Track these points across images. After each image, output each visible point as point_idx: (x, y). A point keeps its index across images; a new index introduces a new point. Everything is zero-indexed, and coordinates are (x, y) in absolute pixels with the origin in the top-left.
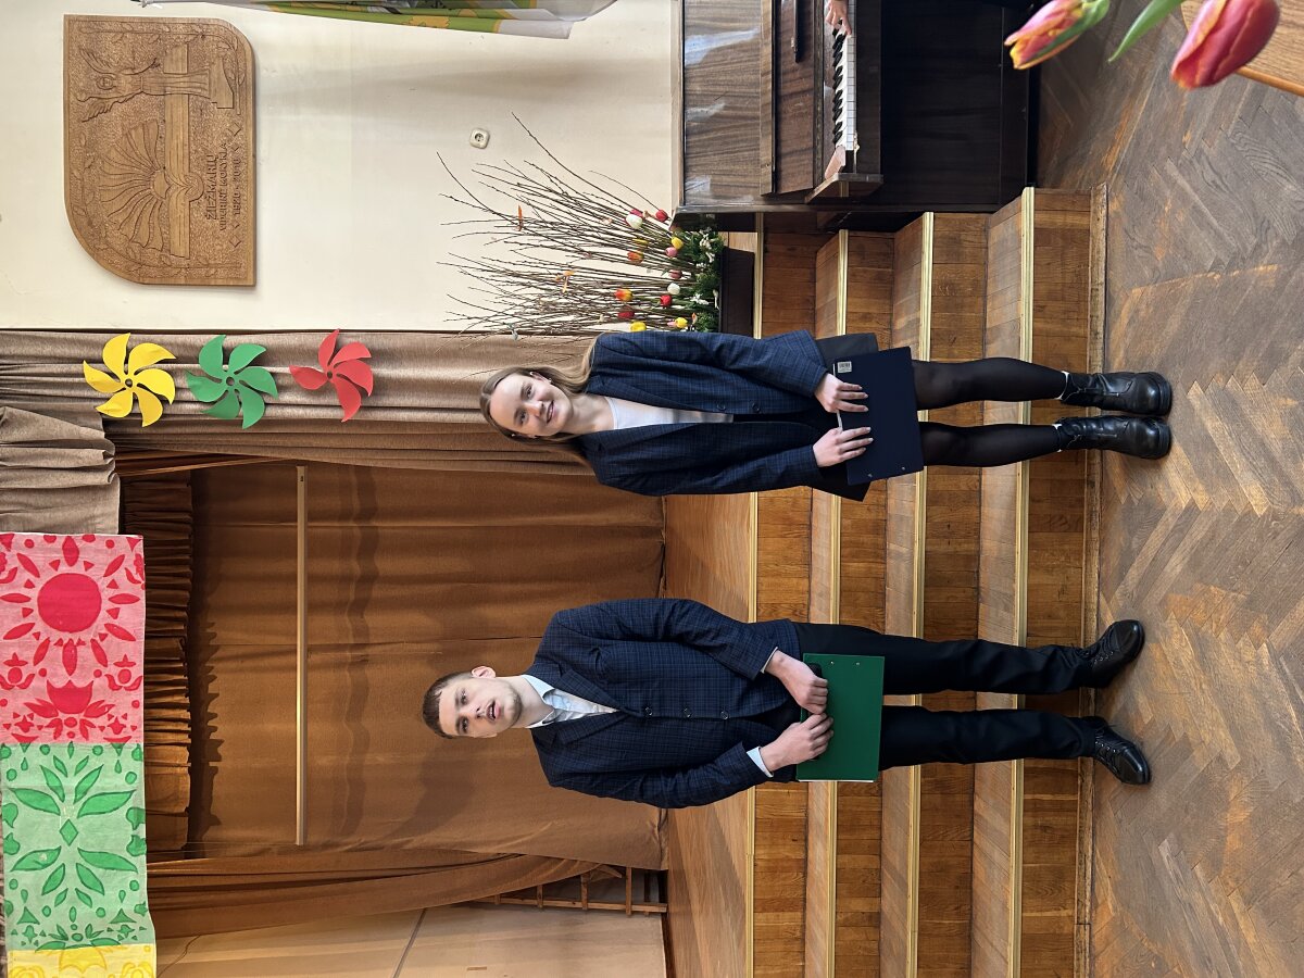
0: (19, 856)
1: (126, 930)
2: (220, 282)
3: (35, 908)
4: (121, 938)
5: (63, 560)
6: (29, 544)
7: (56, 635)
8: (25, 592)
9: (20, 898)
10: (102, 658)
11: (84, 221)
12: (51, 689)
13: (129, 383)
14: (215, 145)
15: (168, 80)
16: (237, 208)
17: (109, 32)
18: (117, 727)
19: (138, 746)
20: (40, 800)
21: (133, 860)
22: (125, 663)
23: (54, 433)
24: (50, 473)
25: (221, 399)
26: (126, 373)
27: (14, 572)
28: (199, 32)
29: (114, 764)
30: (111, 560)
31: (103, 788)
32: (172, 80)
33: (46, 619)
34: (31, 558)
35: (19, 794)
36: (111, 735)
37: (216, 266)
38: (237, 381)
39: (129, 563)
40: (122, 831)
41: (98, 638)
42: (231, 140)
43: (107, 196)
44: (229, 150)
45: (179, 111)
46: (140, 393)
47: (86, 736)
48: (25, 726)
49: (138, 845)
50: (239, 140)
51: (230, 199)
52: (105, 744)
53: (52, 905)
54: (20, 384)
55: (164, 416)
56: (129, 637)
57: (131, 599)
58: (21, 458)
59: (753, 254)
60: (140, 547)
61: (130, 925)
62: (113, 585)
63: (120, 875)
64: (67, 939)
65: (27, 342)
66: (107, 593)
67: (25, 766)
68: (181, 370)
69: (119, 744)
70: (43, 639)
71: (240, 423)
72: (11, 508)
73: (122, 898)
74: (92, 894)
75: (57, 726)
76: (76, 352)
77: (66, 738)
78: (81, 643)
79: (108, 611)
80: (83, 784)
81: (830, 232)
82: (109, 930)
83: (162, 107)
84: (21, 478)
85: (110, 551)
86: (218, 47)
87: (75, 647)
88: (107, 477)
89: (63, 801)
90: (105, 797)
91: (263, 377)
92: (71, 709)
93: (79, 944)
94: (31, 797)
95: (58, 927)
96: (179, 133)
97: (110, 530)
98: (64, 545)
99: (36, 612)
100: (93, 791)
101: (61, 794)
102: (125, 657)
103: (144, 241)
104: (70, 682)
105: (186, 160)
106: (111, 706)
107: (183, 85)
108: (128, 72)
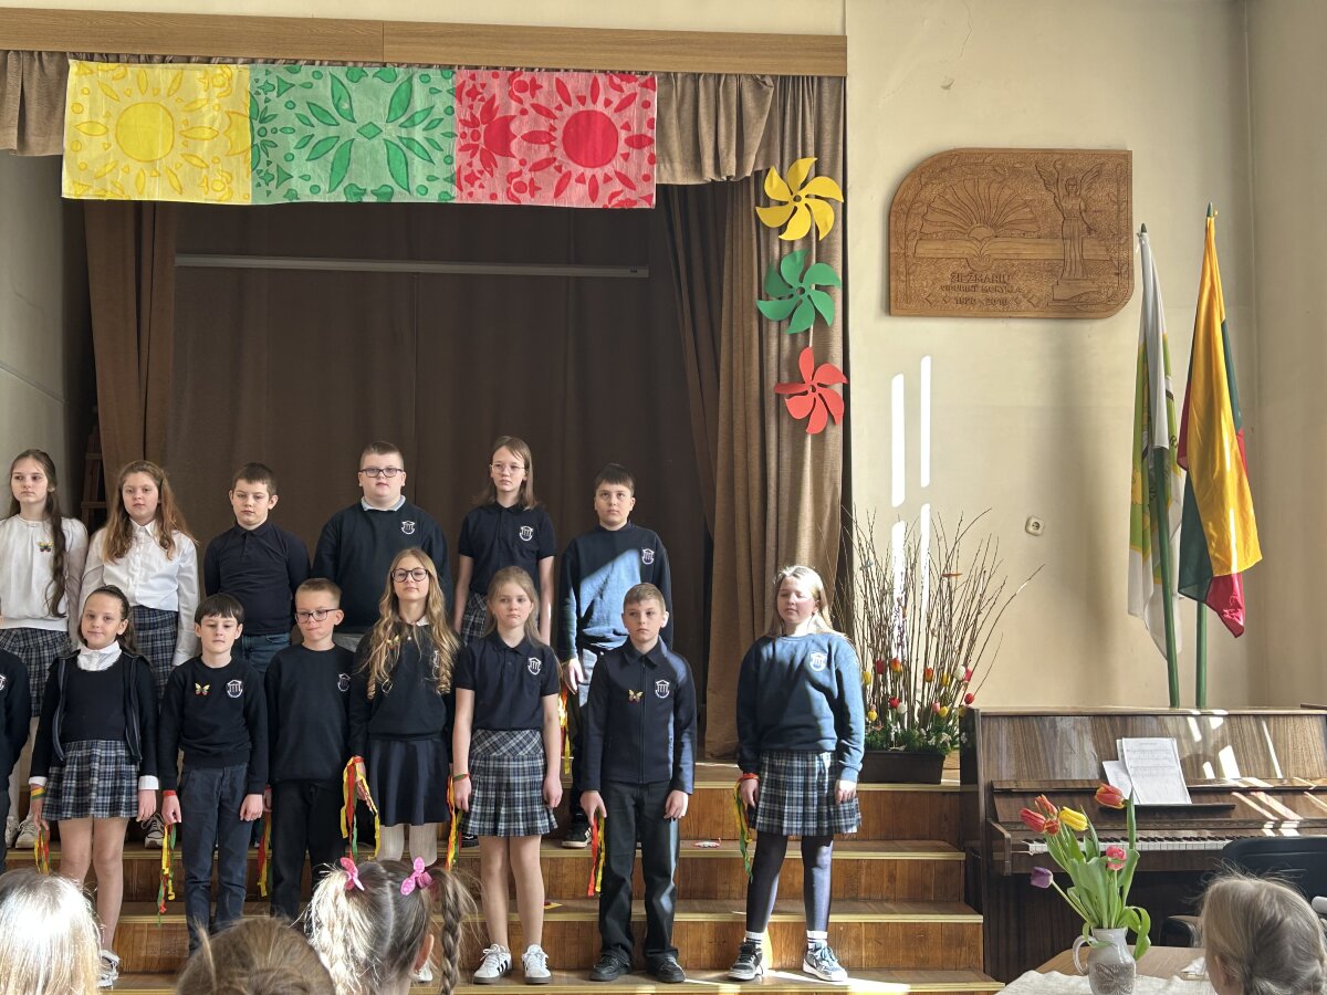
0: (345, 81)
1: (268, 178)
2: (893, 284)
3: (293, 94)
4: (259, 172)
5: (631, 134)
6: (647, 105)
7: (560, 125)
8: (601, 98)
9: (304, 81)
10: (537, 167)
11: (947, 165)
12: (507, 120)
13: (797, 199)
14: (1020, 283)
15: (1076, 242)
16: (960, 301)
17: (1119, 191)
18: (471, 179)
19: (454, 198)
20: (402, 102)
21: (340, 188)
22: (534, 189)
23: (750, 130)
24: (714, 127)
25: (784, 281)
26: (807, 196)
27: (621, 90)
28: (1123, 270)
29: (435, 174)
30: (632, 177)
31: (412, 165)
32: (1077, 246)
33: (576, 117)
34: (633, 105)
35: (404, 87)
36: (464, 174)
37: (907, 281)
38: (801, 297)
39: (628, 194)
40: (371, 181)
41: (557, 164)
42: (1024, 297)
43: (969, 185)
44: (1015, 295)
45: (1048, 251)
46: (788, 209)
47: (463, 149)
48: (473, 94)
49: (355, 194)
50: (1024, 304)
51: (970, 294)
52: (455, 167)
53: (297, 110)
54: (795, 99)
55: (768, 229)
56: (558, 192)
57: (594, 194)
58: (727, 99)
59: (939, 782)
60: (644, 205)
61: (274, 183)
62: (607, 179)
63: (325, 176)
64: (261, 122)
65: (834, 108)
66: (599, 173)
67: (434, 91)
68: (810, 245)
69: (456, 180)
70: (557, 113)
71: (760, 298)
72: (679, 89)
73: (306, 178)
74: (307, 149)
75: (473, 123)
76: (826, 151)
77: (461, 131)
78: (553, 148)
79: (583, 174)
80: (417, 145)
81: (959, 845)
82: (269, 163)
83: (1052, 235)
84: (707, 99)
85: (640, 177)
86: (1108, 288)
87: (548, 142)
88: (709, 175)
89: (400, 126)
90: (403, 164)
91: (804, 321)
92: (489, 136)
93: (255, 133)
94: (403, 95)
95: (275, 116)
96: (1029, 250)
97: (659, 177)
98: (645, 136)
99: (582, 108)
100: (409, 154)
101: (406, 124)
102: (540, 189)
103: (929, 217)
104: (515, 137)
105: (1004, 257)
106: (492, 174)
107: (1073, 255)
108: (1083, 207)
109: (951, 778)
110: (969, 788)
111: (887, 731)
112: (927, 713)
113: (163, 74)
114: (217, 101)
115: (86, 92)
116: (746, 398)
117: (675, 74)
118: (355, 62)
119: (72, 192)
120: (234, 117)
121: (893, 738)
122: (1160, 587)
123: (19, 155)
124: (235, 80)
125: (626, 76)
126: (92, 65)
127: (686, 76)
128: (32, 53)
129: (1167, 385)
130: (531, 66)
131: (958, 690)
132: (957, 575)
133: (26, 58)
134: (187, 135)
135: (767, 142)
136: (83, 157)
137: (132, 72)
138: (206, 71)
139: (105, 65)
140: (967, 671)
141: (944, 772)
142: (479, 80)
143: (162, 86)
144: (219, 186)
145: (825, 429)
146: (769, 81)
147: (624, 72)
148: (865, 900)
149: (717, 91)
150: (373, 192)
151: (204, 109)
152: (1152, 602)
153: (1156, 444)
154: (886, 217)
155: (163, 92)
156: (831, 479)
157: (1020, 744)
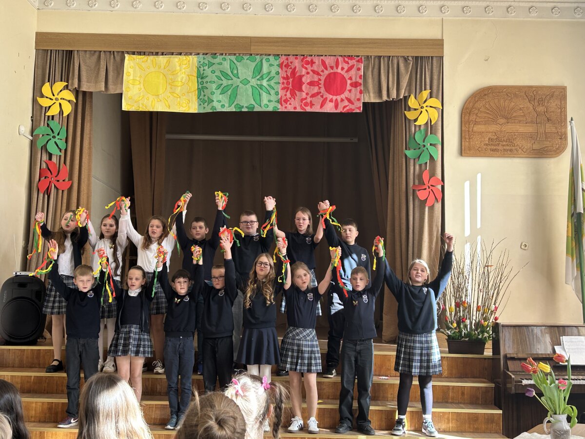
0: (235, 62)
1: (204, 102)
2: (463, 143)
3: (214, 67)
4: (200, 99)
5: (352, 81)
6: (359, 69)
7: (323, 78)
8: (340, 67)
9: (219, 62)
10: (313, 96)
11: (486, 93)
12: (301, 77)
13: (422, 108)
14: (519, 142)
15: (543, 125)
16: (492, 150)
17: (561, 103)
18: (286, 101)
19: (279, 109)
20: (258, 70)
21: (233, 106)
23: (402, 79)
24: (387, 77)
25: (416, 142)
26: (426, 106)
27: (348, 63)
28: (563, 137)
29: (271, 99)
30: (352, 99)
31: (262, 95)
32: (543, 127)
33: (330, 75)
34: (353, 70)
35: (259, 64)
36: (283, 99)
37: (469, 142)
38: (424, 149)
39: (351, 106)
40: (246, 102)
41: (321, 94)
42: (520, 148)
43: (496, 101)
44: (516, 148)
45: (529, 129)
46: (419, 111)
47: (283, 89)
48: (287, 66)
49: (239, 108)
50: (520, 151)
51: (496, 147)
52: (279, 96)
53: (216, 74)
54: (422, 67)
55: (409, 120)
56: (322, 106)
57: (336, 107)
58: (393, 66)
59: (483, 354)
60: (358, 111)
61: (206, 104)
62: (342, 100)
63: (227, 101)
64: (201, 79)
65: (438, 69)
66: (339, 98)
68: (428, 127)
69: (280, 101)
70: (321, 73)
71: (406, 149)
72: (372, 62)
73: (219, 101)
74: (220, 90)
75: (287, 78)
76: (435, 87)
77: (282, 81)
78: (320, 88)
79: (332, 98)
80: (264, 88)
81: (491, 381)
82: (204, 95)
83: (532, 122)
84: (384, 66)
85: (356, 99)
86: (557, 144)
87: (318, 85)
88: (385, 98)
89: (258, 80)
90: (259, 96)
91: (425, 159)
92: (294, 83)
93: (199, 83)
94: (259, 67)
95: (207, 76)
96: (522, 129)
97: (364, 99)
98: (358, 82)
99: (332, 71)
100: (261, 91)
101: (260, 79)
102: (314, 105)
103: (479, 115)
104: (304, 83)
105: (511, 131)
106: (294, 99)
107: (541, 130)
108: (545, 110)
109: (488, 352)
110: (496, 357)
111: (460, 332)
112: (478, 325)
113: (162, 60)
114: (184, 71)
115: (132, 67)
116: (400, 191)
117: (371, 56)
118: (239, 54)
119: (126, 108)
120: (190, 77)
121: (463, 335)
122: (579, 272)
123: (105, 93)
124: (191, 62)
125: (350, 57)
126: (134, 56)
127: (375, 57)
128: (110, 52)
129: (582, 186)
130: (311, 54)
131: (492, 314)
132: (491, 266)
133: (108, 53)
134: (172, 84)
135: (409, 84)
136: (130, 94)
137: (150, 59)
138: (180, 58)
139: (139, 56)
140: (495, 307)
141: (485, 350)
142: (290, 61)
143: (162, 65)
144: (184, 105)
145: (433, 205)
146: (410, 58)
147: (349, 56)
148: (451, 403)
149: (388, 63)
150: (246, 107)
151: (179, 74)
152: (576, 278)
153: (578, 211)
154: (460, 115)
155: (162, 67)
156: (436, 225)
157: (519, 338)
